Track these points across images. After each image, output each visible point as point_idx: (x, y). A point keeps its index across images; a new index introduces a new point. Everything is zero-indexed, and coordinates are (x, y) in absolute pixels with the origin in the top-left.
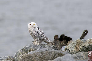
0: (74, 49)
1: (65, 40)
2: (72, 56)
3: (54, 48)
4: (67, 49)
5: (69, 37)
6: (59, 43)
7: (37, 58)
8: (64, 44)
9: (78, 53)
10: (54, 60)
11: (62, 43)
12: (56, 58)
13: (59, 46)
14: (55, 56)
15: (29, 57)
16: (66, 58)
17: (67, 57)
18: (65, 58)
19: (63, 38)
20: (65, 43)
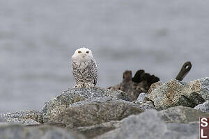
0: (163, 101)
1: (146, 82)
2: (158, 115)
3: (122, 96)
4: (148, 99)
5: (153, 76)
6: (133, 87)
7: (88, 115)
8: (142, 89)
9: (170, 109)
10: (121, 121)
11: (138, 87)
12: (126, 116)
13: (132, 94)
14: (125, 114)
15: (72, 113)
16: (146, 118)
17: (148, 115)
18: (143, 118)
19: (142, 76)
20: (144, 87)
